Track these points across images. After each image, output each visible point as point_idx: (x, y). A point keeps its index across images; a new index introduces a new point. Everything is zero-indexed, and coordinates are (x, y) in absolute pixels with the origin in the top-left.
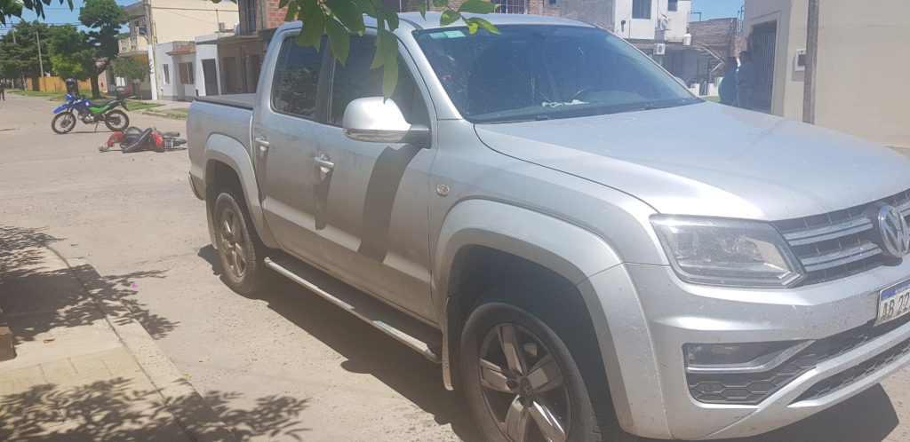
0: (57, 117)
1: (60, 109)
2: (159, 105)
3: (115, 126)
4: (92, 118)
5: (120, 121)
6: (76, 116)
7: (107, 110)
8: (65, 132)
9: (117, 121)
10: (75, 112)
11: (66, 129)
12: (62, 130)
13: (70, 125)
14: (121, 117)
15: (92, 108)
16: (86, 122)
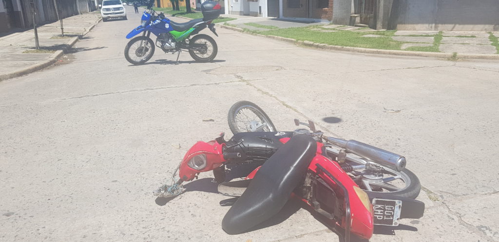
0: (130, 44)
1: (134, 33)
2: (232, 19)
3: (200, 56)
4: (173, 44)
5: (206, 48)
6: (154, 42)
7: (192, 33)
8: (142, 63)
9: (203, 48)
10: (153, 37)
11: (143, 58)
12: (138, 59)
13: (148, 53)
14: (209, 43)
15: (174, 32)
16: (166, 51)
